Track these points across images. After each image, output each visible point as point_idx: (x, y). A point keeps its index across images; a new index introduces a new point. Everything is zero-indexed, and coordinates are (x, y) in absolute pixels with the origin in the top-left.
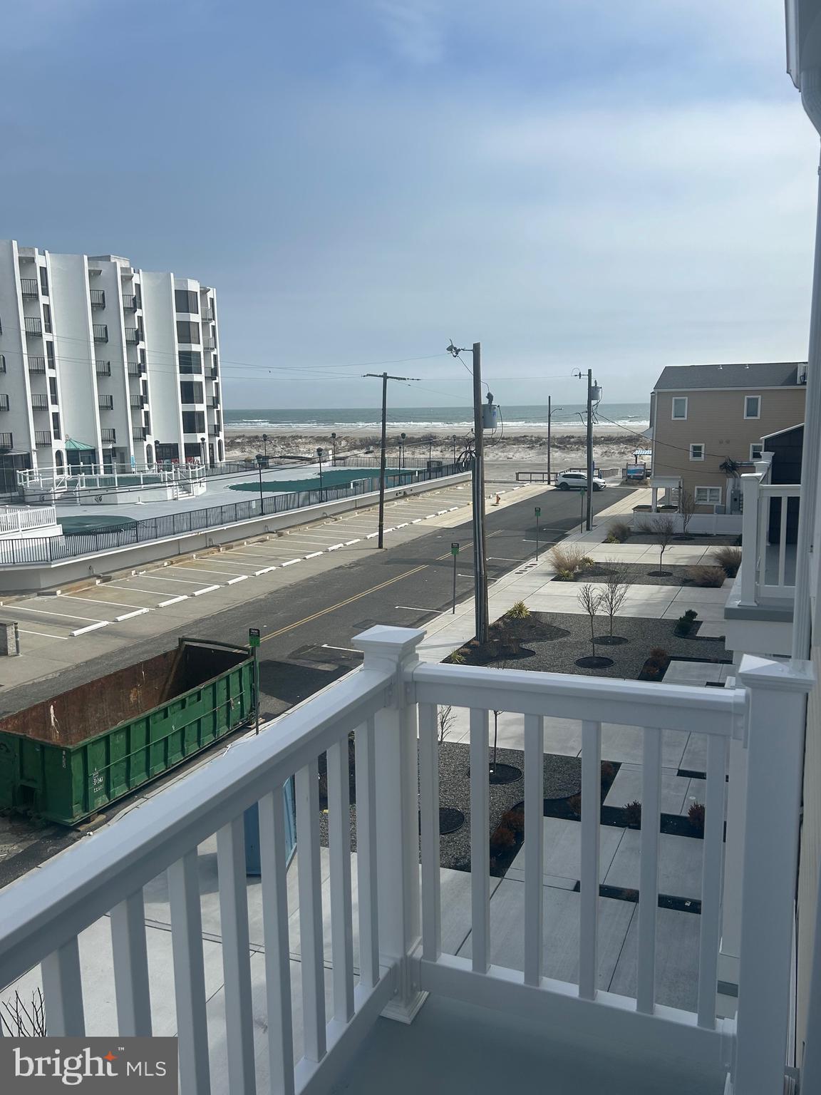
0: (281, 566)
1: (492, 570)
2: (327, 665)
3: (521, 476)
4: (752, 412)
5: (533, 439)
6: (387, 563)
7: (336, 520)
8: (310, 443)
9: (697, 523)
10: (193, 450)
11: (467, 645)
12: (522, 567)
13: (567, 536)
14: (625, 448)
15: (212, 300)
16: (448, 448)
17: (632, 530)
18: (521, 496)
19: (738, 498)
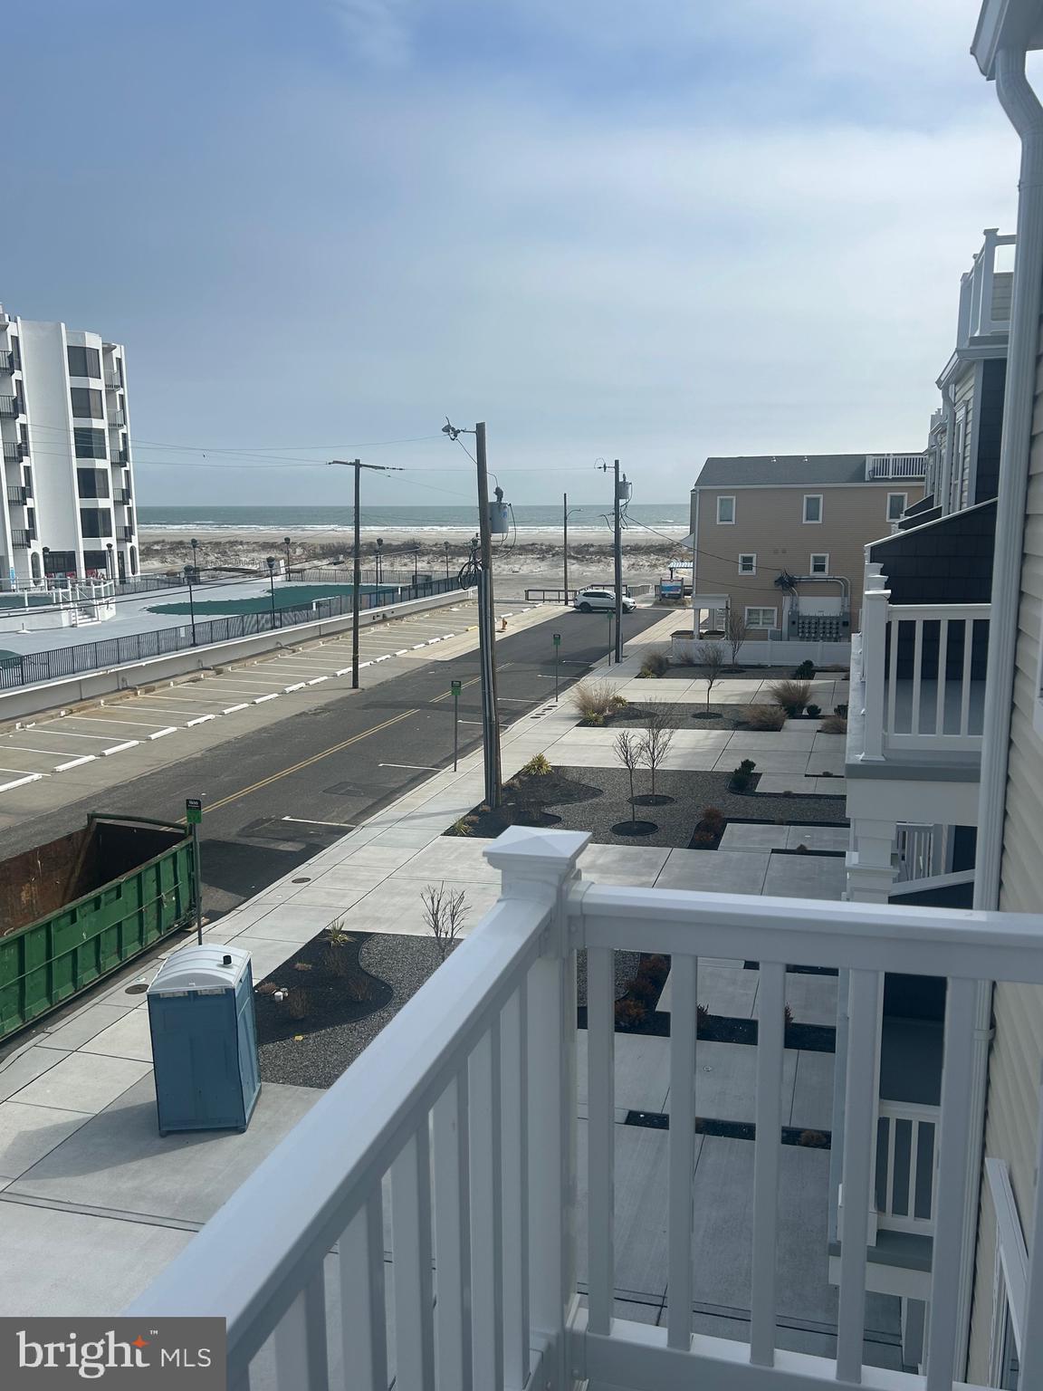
0: (223, 714)
2: (290, 843)
3: (531, 595)
4: (812, 515)
5: (544, 547)
6: (366, 707)
7: (294, 652)
8: (254, 551)
9: (749, 651)
10: (96, 560)
11: (474, 811)
12: (538, 710)
13: (592, 669)
14: (657, 559)
15: (119, 360)
16: (437, 558)
17: (670, 661)
18: (532, 620)
19: (797, 621)
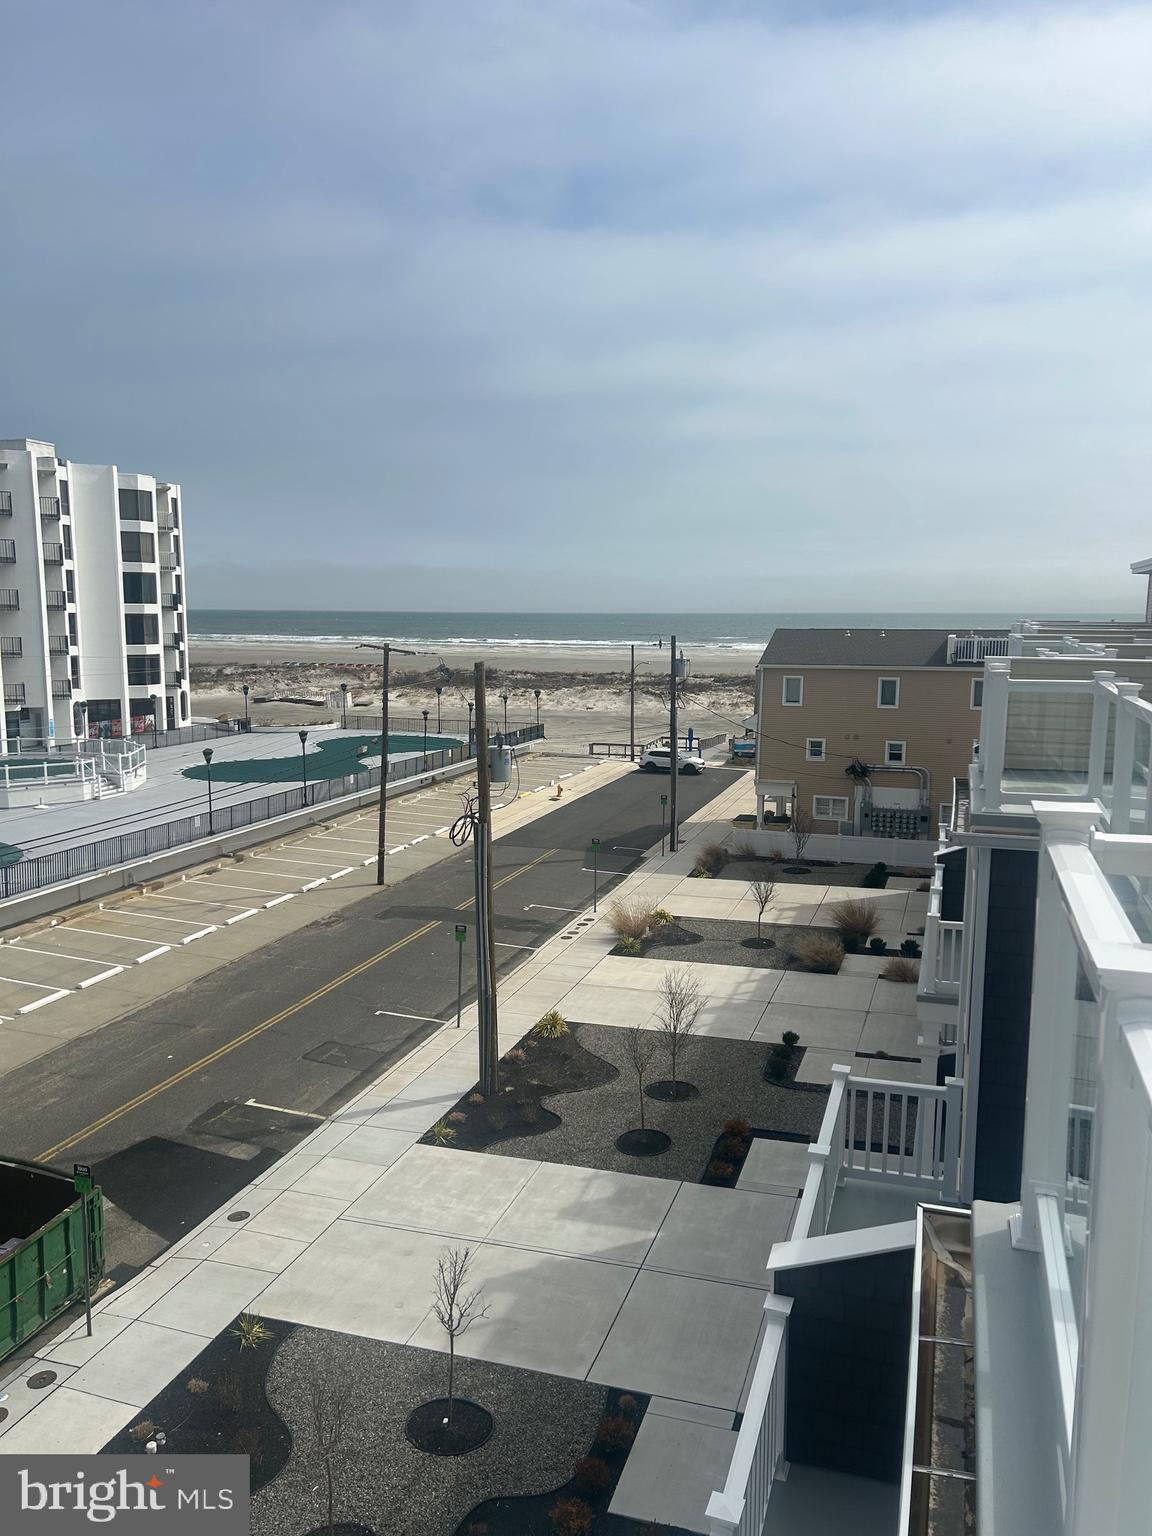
0: (226, 924)
1: (528, 929)
2: (244, 1146)
3: (596, 749)
4: (888, 698)
6: (385, 915)
7: (327, 828)
8: (326, 675)
9: (818, 846)
10: (142, 707)
11: (465, 1103)
12: (571, 926)
13: (645, 859)
14: (737, 696)
16: (510, 691)
17: (730, 851)
18: (593, 782)
